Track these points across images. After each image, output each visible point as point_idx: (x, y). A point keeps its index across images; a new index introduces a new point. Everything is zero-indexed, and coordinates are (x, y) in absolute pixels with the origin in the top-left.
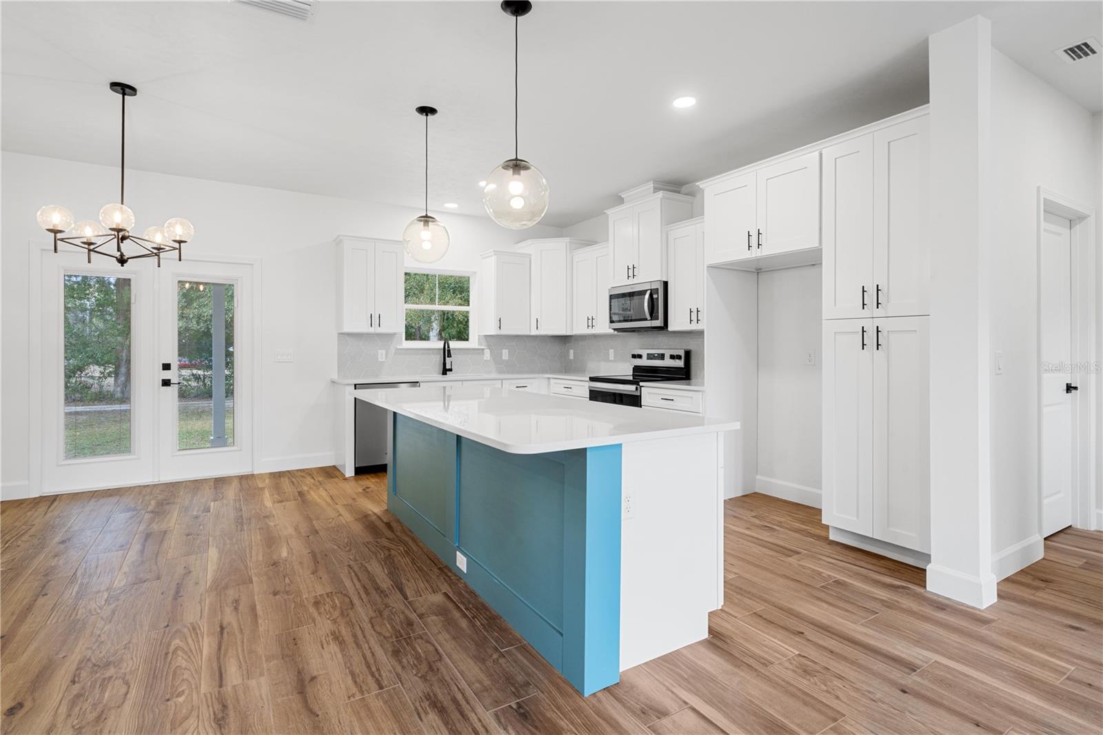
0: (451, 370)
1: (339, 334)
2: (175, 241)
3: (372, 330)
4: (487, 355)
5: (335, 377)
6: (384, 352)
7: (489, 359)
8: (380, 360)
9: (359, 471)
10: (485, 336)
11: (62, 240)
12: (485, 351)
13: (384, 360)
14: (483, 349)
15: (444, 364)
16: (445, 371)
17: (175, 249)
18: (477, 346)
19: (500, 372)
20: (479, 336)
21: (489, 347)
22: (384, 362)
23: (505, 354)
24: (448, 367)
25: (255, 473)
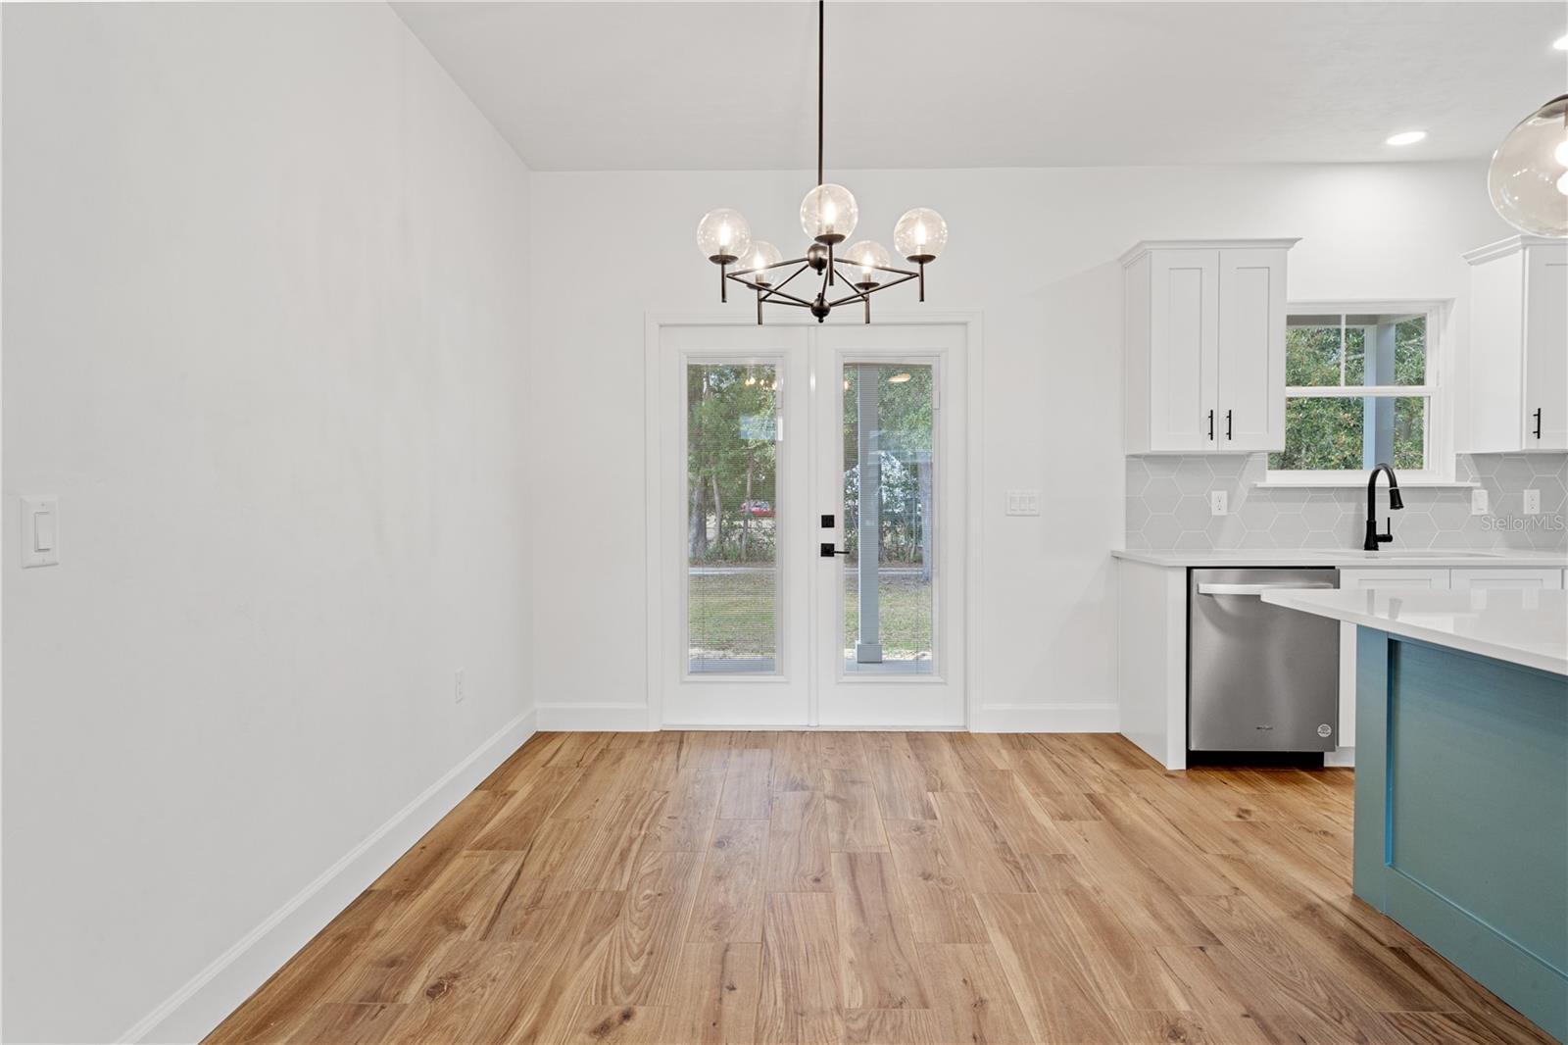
0: (1388, 538)
1: (1128, 456)
2: (913, 259)
3: (1211, 447)
4: (1481, 502)
5: (1120, 547)
6: (1225, 493)
7: (1485, 512)
8: (1215, 512)
9: (1197, 760)
10: (1476, 456)
11: (733, 277)
12: (1475, 491)
13: (1224, 512)
14: (1470, 489)
15: (1371, 524)
16: (1373, 541)
17: (912, 275)
18: (1451, 481)
19: (1515, 546)
20: (1458, 455)
21: (1486, 484)
22: (1223, 517)
23: (1531, 501)
24: (1381, 530)
25: (973, 730)
